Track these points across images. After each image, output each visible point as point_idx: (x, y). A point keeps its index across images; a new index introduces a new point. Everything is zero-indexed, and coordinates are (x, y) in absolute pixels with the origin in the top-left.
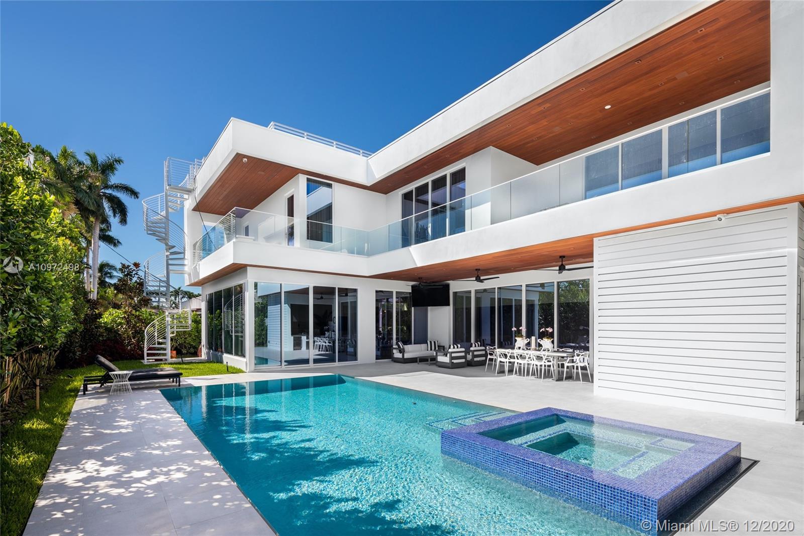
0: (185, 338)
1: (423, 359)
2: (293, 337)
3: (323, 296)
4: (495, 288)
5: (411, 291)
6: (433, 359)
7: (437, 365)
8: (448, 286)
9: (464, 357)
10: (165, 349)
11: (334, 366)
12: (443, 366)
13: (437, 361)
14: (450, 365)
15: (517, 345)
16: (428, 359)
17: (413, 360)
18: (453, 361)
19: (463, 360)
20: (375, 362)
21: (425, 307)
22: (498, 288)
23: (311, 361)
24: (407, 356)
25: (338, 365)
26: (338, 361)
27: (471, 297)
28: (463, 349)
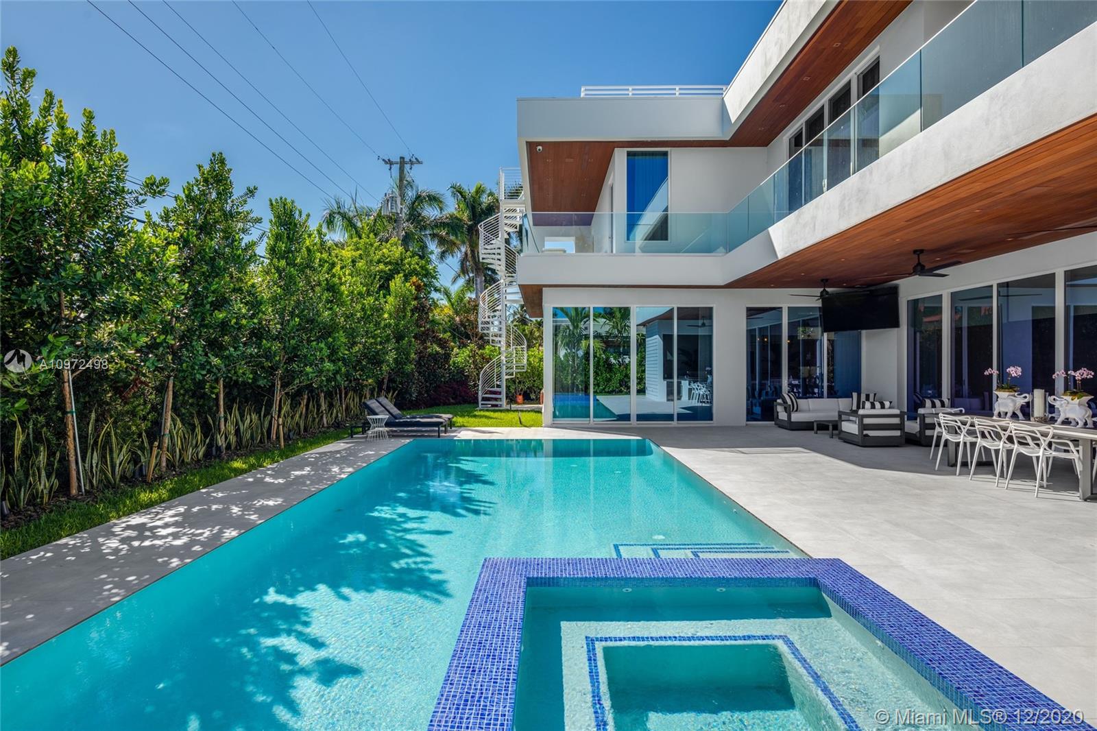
0: (534, 381)
1: (822, 426)
2: (665, 382)
3: (705, 321)
4: (991, 286)
5: (820, 305)
6: (836, 426)
7: (840, 438)
8: (894, 291)
9: (900, 427)
10: (500, 393)
11: (670, 426)
12: (848, 439)
13: (842, 431)
14: (859, 440)
15: (998, 408)
16: (828, 426)
17: (807, 426)
18: (865, 432)
19: (897, 433)
20: (745, 425)
21: (855, 332)
22: (1000, 285)
23: (634, 418)
24: (796, 417)
25: (677, 426)
26: (678, 420)
27: (941, 308)
28: (897, 412)
